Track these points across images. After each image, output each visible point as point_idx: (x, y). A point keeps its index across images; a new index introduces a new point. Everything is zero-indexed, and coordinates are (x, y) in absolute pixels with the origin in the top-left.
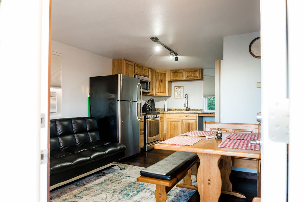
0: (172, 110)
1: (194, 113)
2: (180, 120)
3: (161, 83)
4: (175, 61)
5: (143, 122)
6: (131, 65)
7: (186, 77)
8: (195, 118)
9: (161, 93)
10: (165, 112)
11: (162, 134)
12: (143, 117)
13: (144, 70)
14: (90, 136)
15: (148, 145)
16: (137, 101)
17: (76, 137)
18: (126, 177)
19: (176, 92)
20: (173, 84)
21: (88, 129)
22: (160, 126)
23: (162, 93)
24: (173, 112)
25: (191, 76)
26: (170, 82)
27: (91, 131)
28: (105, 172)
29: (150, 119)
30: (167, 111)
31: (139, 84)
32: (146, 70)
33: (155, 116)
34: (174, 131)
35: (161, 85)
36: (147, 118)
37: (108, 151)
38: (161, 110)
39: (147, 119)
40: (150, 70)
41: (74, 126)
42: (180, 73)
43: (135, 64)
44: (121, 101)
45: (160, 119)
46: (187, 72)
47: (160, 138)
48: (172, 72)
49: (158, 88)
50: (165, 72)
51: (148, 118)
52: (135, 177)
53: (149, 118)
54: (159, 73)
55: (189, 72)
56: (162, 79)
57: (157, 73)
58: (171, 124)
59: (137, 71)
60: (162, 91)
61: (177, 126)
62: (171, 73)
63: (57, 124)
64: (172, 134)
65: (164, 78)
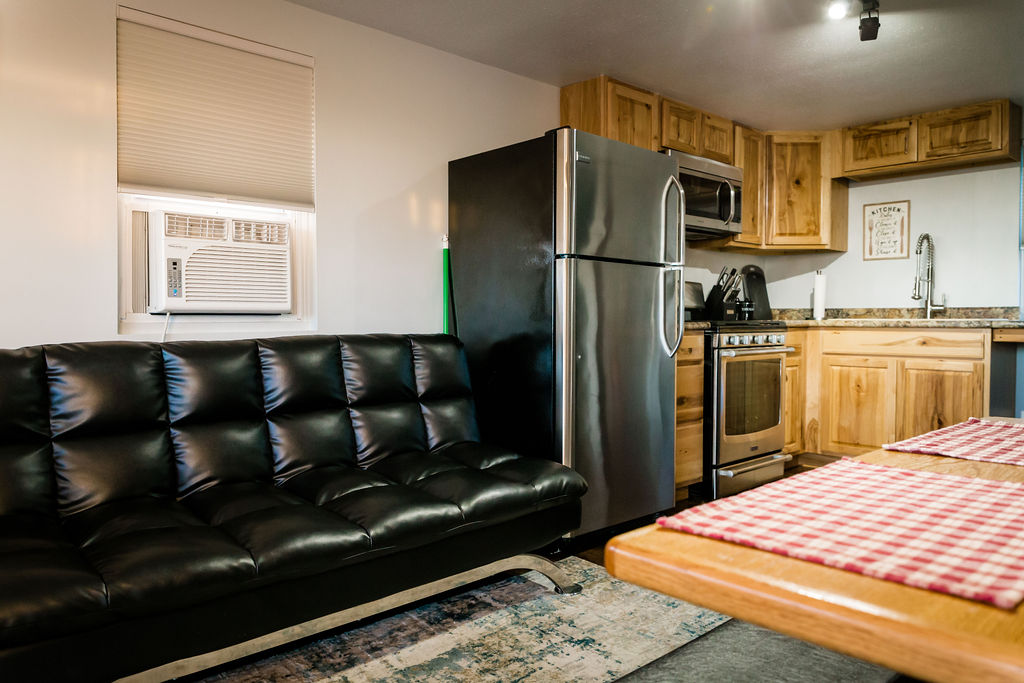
0: (848, 315)
1: (970, 328)
2: (892, 363)
3: (794, 191)
4: (864, 38)
5: (697, 362)
6: (641, 104)
7: (925, 149)
8: (976, 352)
9: (795, 234)
10: (811, 323)
11: (798, 424)
12: (698, 341)
13: (707, 130)
14: (427, 421)
15: (722, 473)
16: (662, 261)
17: (358, 423)
18: (571, 640)
19: (871, 229)
20: (857, 196)
21: (421, 390)
22: (786, 389)
23: (801, 234)
24: (853, 321)
25: (954, 143)
26: (842, 183)
27: (435, 396)
28: (480, 595)
29: (733, 353)
30: (825, 319)
31: (673, 182)
32: (721, 130)
33: (761, 338)
34: (858, 413)
35: (792, 199)
36: (715, 344)
37: (473, 503)
38: (794, 317)
39: (716, 352)
40: (738, 129)
41: (349, 374)
42: (891, 138)
43: (663, 99)
44: (571, 256)
45: (789, 354)
46: (932, 126)
47: (787, 439)
48: (852, 133)
49: (781, 214)
50: (816, 138)
51: (724, 344)
52: (615, 650)
53: (730, 346)
54: (786, 144)
55: (943, 125)
56: (799, 170)
57: (774, 147)
58: (844, 379)
59: (673, 134)
60: (800, 226)
61: (874, 389)
62: (844, 144)
63: (263, 359)
64: (845, 424)
65: (808, 169)
